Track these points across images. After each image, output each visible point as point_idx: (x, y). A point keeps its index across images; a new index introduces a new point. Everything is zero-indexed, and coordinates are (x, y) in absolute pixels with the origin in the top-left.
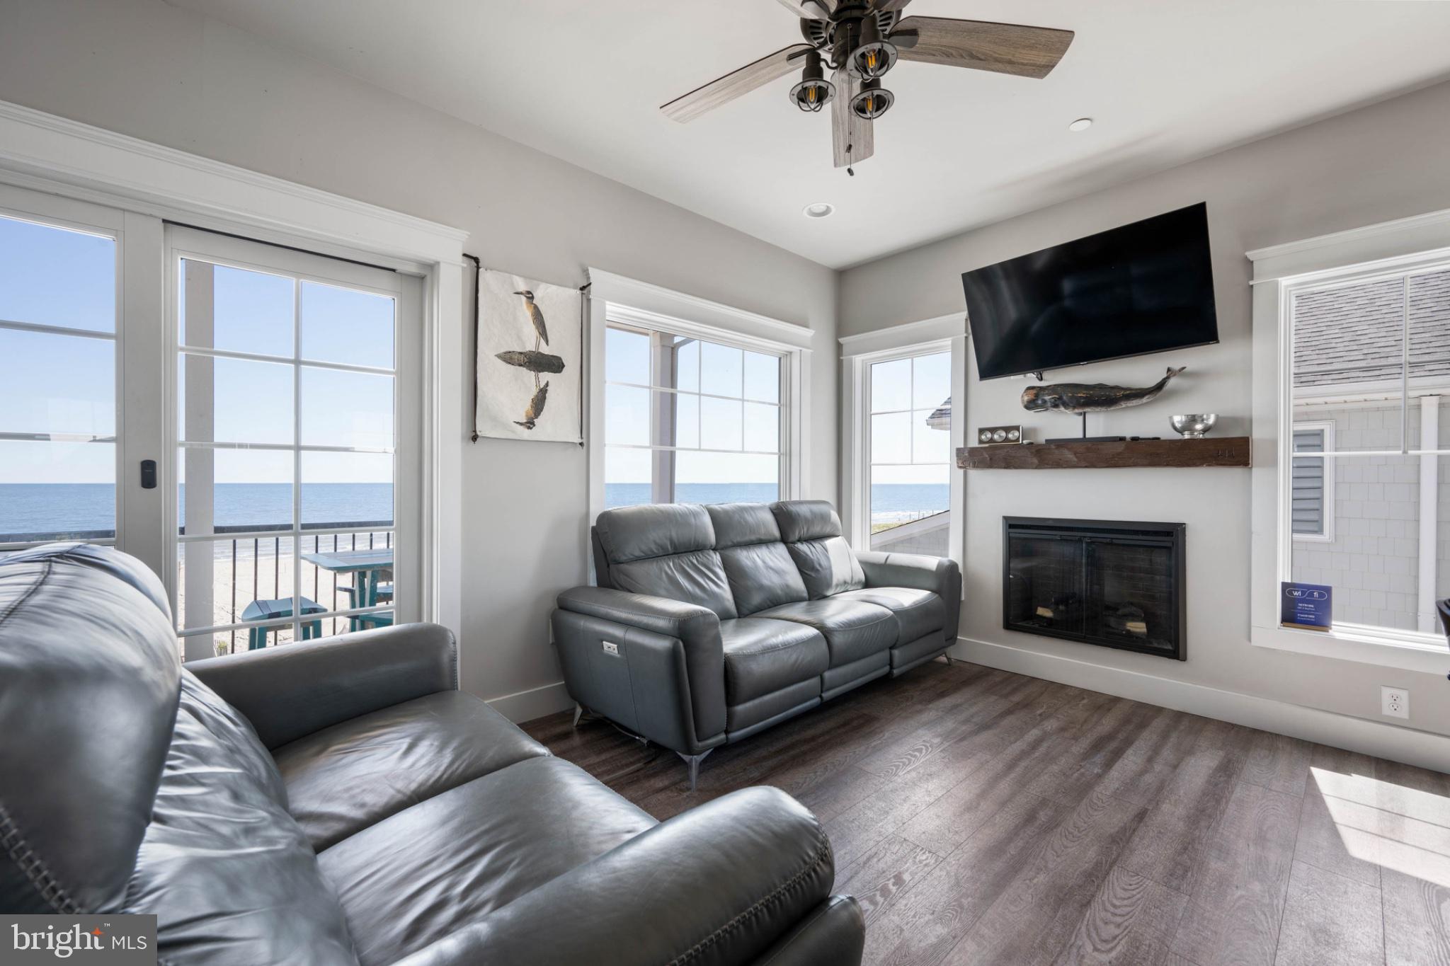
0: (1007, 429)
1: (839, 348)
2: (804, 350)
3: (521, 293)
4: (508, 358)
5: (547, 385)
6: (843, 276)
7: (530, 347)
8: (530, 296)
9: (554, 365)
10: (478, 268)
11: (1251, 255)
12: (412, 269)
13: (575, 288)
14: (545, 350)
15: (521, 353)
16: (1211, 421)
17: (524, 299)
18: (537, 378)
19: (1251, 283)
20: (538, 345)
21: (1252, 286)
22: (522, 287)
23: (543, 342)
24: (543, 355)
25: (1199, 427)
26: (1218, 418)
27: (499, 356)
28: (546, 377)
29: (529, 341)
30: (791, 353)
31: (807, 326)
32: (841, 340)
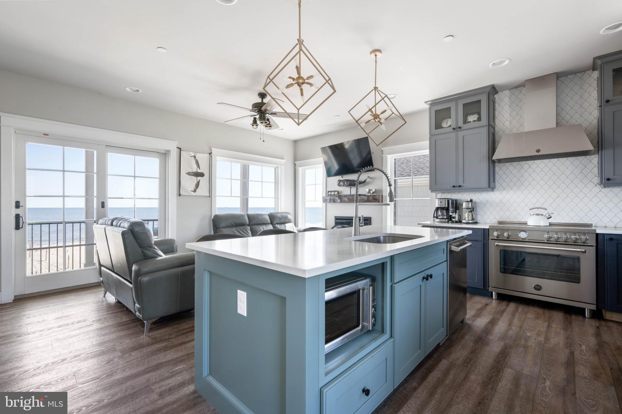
0: (335, 191)
1: (295, 164)
2: (282, 166)
3: (192, 156)
4: (189, 174)
5: (200, 180)
6: (296, 142)
7: (195, 170)
8: (195, 157)
9: (202, 175)
10: (181, 151)
11: (382, 149)
12: (164, 152)
13: (207, 154)
14: (199, 171)
15: (192, 172)
16: (374, 191)
17: (193, 158)
18: (197, 179)
19: (383, 156)
20: (197, 170)
21: (383, 157)
22: (193, 154)
23: (198, 169)
24: (198, 172)
25: (371, 192)
26: (375, 190)
27: (186, 173)
28: (199, 178)
29: (195, 169)
30: (278, 167)
31: (283, 159)
32: (296, 162)
